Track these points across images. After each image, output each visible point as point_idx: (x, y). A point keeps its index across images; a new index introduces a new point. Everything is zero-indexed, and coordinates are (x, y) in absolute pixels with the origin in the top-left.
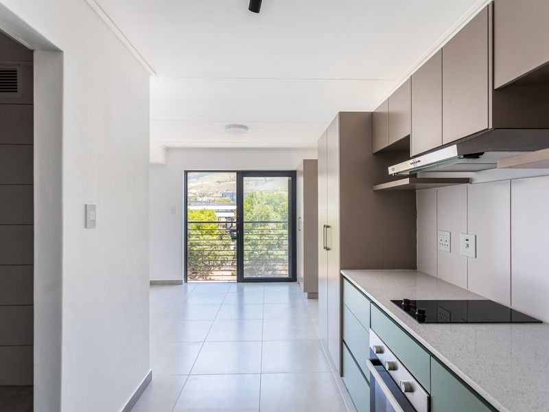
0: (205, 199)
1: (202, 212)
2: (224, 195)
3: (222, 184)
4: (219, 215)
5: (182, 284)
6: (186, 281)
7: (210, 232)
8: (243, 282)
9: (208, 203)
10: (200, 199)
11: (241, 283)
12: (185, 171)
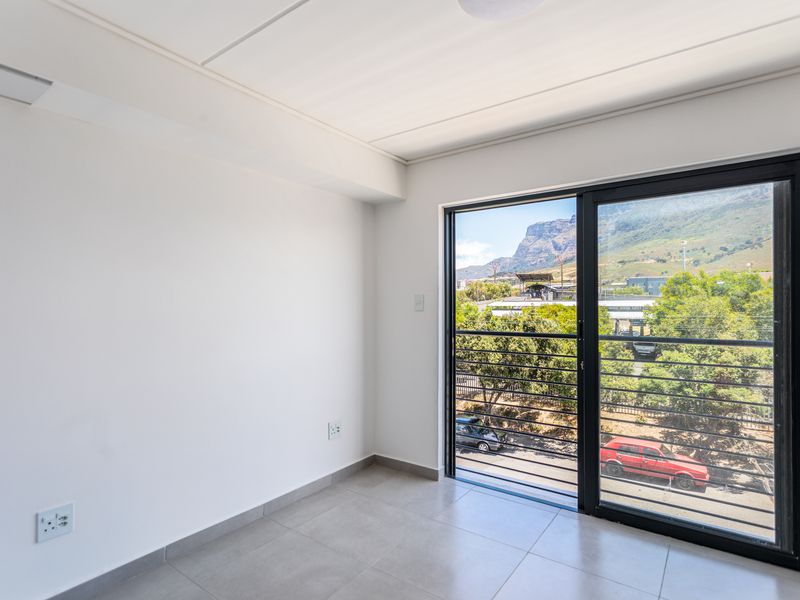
2: (630, 283)
3: (626, 266)
5: (435, 479)
8: (599, 517)
11: (590, 518)
12: (445, 209)
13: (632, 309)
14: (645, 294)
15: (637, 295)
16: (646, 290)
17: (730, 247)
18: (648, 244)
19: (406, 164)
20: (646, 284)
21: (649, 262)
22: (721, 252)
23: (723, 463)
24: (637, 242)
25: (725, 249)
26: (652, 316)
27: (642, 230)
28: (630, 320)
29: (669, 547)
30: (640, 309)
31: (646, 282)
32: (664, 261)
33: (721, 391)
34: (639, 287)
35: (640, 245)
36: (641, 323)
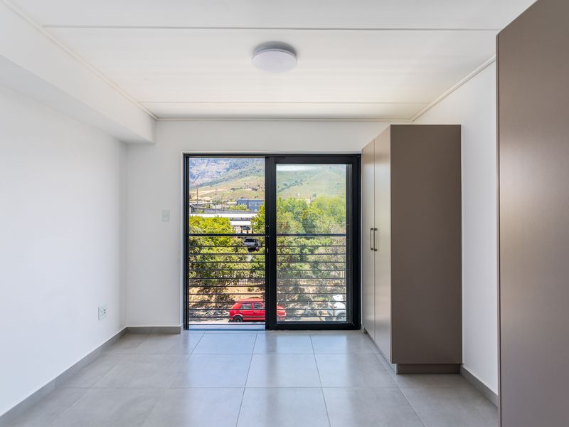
0: (219, 207)
1: (215, 220)
2: (239, 202)
3: (236, 192)
4: (233, 223)
5: (179, 333)
6: (186, 327)
7: (224, 244)
8: (277, 329)
9: (222, 211)
10: (214, 207)
11: (273, 331)
12: (184, 154)
13: (242, 219)
14: (248, 210)
15: (243, 211)
16: (248, 208)
17: (288, 184)
18: (248, 178)
19: (157, 119)
20: (247, 204)
21: (248, 190)
22: (284, 186)
23: (291, 306)
24: (242, 177)
25: (286, 185)
26: (255, 224)
27: (244, 170)
28: (241, 227)
29: (310, 335)
30: (248, 219)
31: (247, 202)
32: (256, 190)
33: (292, 265)
34: (244, 206)
35: (243, 179)
36: (247, 228)
